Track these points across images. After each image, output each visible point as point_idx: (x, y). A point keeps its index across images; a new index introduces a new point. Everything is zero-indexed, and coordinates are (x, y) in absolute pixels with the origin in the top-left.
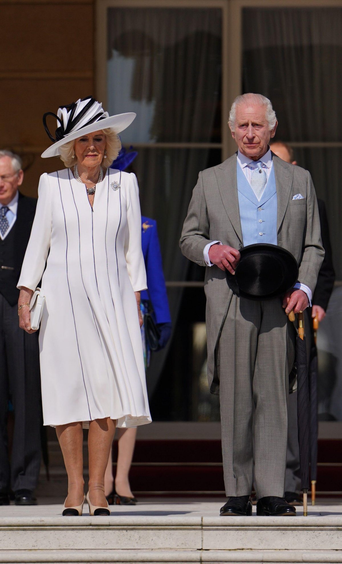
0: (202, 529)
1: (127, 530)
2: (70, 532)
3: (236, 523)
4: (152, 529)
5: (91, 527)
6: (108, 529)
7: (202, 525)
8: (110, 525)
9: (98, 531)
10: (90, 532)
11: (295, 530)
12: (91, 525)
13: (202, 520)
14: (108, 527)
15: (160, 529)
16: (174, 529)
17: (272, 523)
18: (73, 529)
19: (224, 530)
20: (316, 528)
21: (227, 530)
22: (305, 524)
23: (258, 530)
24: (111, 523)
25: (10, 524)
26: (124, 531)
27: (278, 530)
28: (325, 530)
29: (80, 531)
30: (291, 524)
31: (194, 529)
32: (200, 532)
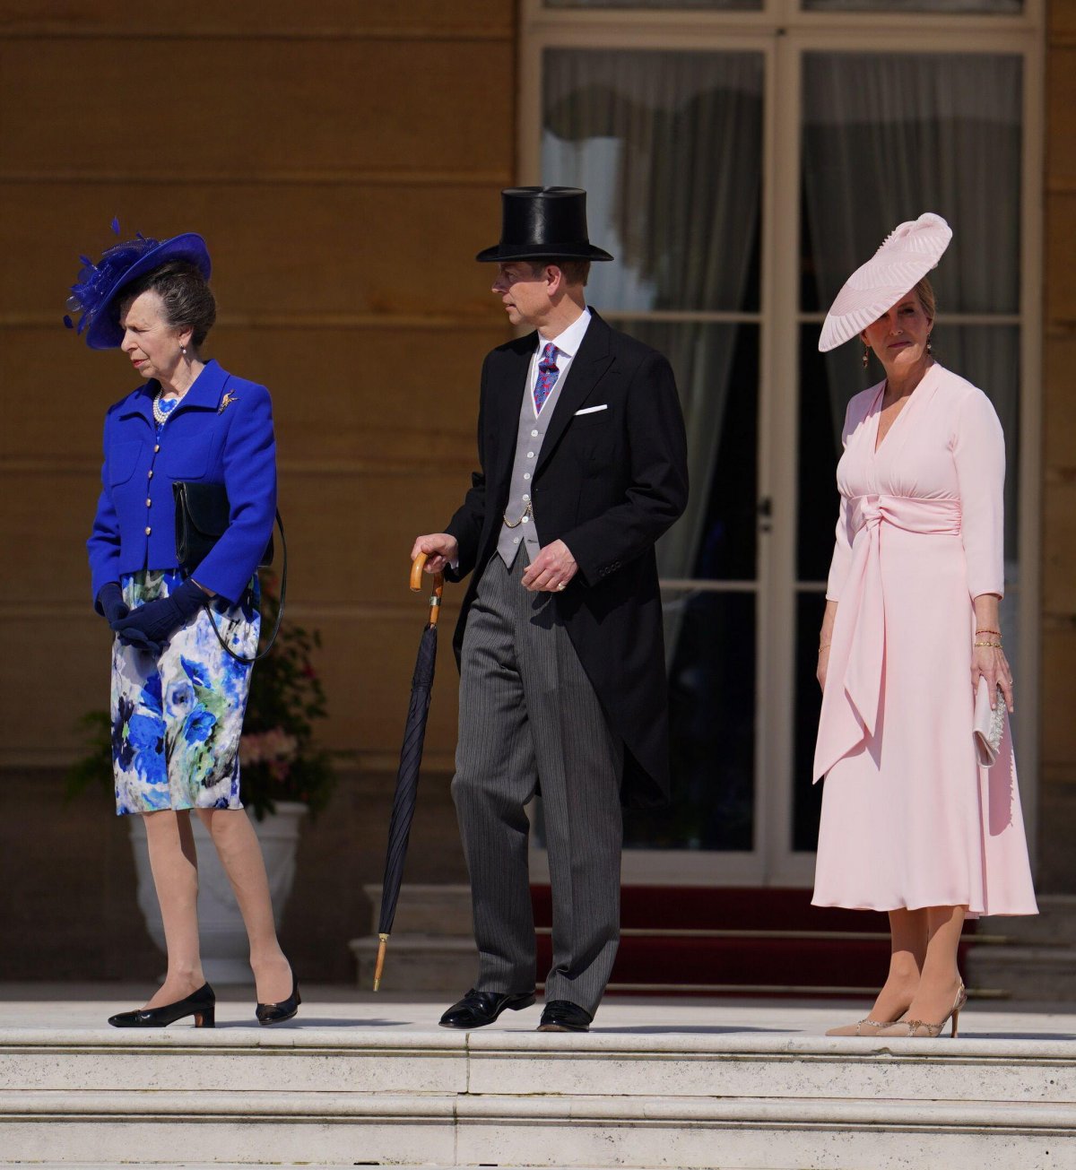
0: (468, 1056)
1: (327, 1055)
2: (220, 1058)
3: (531, 1046)
4: (375, 1055)
5: (259, 1050)
6: (291, 1054)
7: (467, 1049)
8: (294, 1047)
9: (271, 1057)
10: (259, 1059)
11: (641, 1059)
12: (258, 1046)
13: (467, 1039)
14: (292, 1049)
15: (388, 1055)
16: (414, 1055)
17: (598, 1046)
18: (226, 1054)
19: (509, 1057)
20: (681, 1055)
21: (515, 1057)
22: (659, 1047)
23: (573, 1058)
24: (296, 1043)
25: (107, 1042)
26: (323, 1059)
27: (610, 1058)
28: (698, 1059)
29: (240, 1058)
30: (633, 1047)
31: (454, 1056)
32: (464, 1060)
